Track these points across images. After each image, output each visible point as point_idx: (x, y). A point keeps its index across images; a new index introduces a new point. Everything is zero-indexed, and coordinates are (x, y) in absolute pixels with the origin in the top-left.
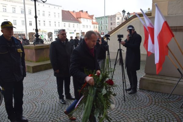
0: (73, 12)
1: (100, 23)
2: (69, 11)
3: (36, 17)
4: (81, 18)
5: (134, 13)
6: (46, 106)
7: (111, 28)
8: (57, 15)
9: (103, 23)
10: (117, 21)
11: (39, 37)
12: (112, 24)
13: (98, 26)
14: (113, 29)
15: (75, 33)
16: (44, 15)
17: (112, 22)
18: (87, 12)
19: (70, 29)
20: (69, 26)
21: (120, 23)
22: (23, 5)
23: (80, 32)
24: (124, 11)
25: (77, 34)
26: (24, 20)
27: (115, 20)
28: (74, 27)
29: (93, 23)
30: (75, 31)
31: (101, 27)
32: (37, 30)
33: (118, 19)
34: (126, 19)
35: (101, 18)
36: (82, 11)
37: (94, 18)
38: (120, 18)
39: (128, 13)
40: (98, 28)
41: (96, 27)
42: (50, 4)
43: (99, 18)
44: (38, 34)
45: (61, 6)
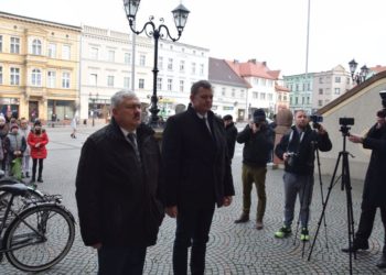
0: (235, 62)
1: (294, 89)
2: (224, 61)
3: (155, 71)
4: (250, 76)
5: (379, 67)
6: (161, 267)
7: (320, 102)
8: (198, 68)
9: (301, 88)
10: (335, 85)
11: (159, 114)
12: (321, 92)
13: (288, 95)
14: (324, 104)
15: (236, 109)
16: (170, 67)
17: (323, 86)
18: (264, 63)
19: (225, 99)
20: (223, 93)
21: (343, 92)
22: (130, 47)
23: (246, 108)
24: (353, 64)
25: (240, 111)
26: (130, 76)
27: (330, 83)
28: (233, 94)
29: (278, 89)
30: (236, 104)
31: (297, 99)
32: (155, 99)
33: (338, 80)
34: (358, 81)
35: (297, 77)
36: (254, 61)
37: (280, 77)
38: (343, 79)
39: (364, 69)
40: (288, 100)
41: (285, 98)
42: (185, 45)
43: (292, 78)
44: (156, 107)
45: (207, 50)
